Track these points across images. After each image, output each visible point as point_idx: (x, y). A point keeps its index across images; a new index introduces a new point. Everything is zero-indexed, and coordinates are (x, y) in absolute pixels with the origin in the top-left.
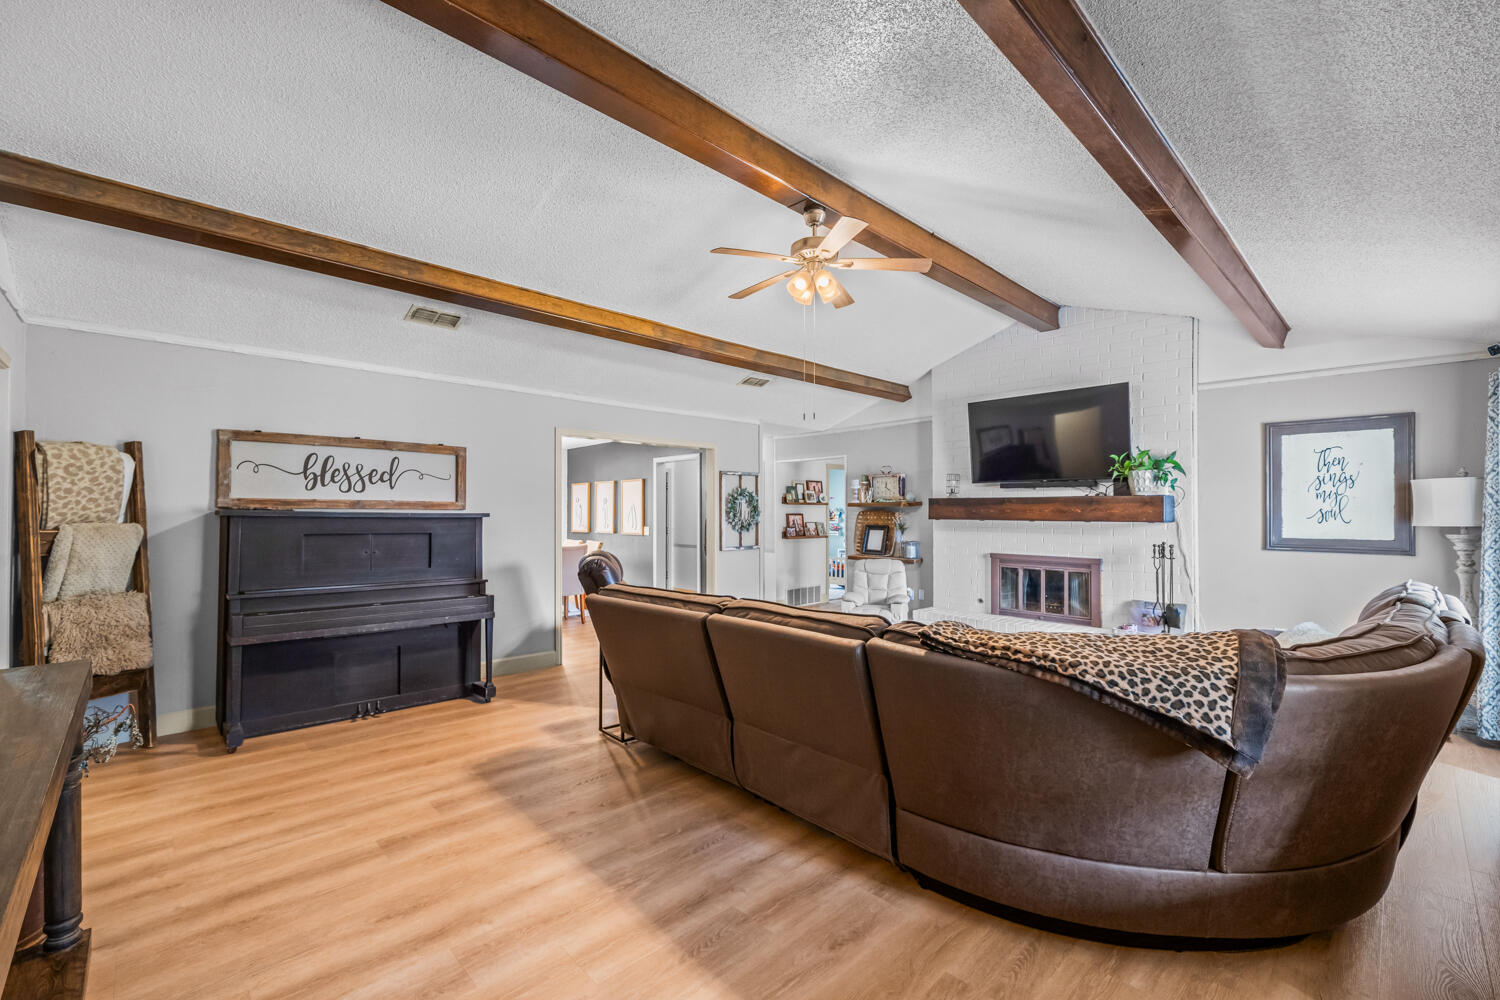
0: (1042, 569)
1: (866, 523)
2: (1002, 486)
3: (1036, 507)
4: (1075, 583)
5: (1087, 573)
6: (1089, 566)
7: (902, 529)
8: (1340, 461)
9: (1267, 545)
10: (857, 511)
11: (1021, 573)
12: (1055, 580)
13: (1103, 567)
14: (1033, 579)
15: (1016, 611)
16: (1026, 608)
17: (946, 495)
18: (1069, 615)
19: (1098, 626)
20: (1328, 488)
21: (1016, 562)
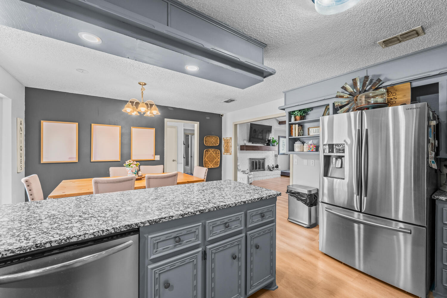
0: (258, 161)
8: (284, 142)
15: (254, 170)
16: (255, 169)
17: (244, 145)
18: (261, 169)
19: (265, 170)
20: (283, 146)
21: (254, 160)
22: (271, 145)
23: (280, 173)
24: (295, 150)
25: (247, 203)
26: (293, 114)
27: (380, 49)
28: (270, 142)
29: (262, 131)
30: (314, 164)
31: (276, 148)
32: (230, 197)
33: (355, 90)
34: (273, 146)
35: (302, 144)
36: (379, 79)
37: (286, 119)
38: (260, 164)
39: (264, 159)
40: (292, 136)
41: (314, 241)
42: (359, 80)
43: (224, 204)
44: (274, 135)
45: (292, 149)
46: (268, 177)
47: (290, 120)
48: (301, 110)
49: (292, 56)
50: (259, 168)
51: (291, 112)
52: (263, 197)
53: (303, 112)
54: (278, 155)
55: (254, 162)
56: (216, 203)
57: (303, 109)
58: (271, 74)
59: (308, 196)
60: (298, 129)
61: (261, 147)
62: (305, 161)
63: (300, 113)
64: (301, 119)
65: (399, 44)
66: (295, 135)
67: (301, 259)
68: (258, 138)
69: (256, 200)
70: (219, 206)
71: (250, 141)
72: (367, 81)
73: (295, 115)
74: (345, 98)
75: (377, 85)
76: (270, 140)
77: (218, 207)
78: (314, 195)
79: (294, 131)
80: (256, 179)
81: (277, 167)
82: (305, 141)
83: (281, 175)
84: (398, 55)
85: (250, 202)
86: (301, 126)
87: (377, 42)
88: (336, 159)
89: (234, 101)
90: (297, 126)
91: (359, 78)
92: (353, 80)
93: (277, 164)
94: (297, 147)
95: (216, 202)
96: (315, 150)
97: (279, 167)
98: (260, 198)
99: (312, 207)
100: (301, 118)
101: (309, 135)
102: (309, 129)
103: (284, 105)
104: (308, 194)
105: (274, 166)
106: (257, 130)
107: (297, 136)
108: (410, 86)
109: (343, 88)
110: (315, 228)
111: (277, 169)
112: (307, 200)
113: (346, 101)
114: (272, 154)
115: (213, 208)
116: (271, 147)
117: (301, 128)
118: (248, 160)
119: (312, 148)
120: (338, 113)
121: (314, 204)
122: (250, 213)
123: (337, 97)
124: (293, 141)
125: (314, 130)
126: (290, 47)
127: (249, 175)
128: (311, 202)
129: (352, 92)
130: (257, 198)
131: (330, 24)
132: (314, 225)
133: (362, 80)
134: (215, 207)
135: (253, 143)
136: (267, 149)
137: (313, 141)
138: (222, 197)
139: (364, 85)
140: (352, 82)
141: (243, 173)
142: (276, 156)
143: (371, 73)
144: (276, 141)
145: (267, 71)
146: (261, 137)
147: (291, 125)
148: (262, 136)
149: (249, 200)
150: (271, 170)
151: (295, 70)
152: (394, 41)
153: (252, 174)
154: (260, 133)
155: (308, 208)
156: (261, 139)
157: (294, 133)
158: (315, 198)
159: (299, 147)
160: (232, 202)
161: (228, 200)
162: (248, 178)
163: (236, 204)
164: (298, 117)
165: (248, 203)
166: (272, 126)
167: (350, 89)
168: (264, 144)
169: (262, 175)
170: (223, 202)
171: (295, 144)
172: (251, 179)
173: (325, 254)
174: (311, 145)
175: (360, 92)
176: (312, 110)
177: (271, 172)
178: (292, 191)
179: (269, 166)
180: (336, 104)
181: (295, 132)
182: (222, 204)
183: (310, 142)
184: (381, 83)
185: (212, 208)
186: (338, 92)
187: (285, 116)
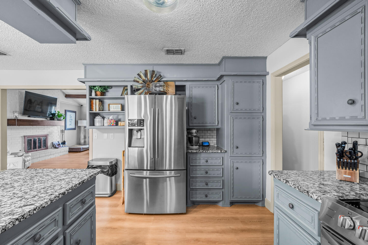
0: (37, 138)
9: (65, 129)
12: (40, 140)
14: (35, 141)
15: (31, 150)
16: (33, 149)
17: (13, 118)
18: (42, 148)
19: (48, 149)
20: (70, 121)
21: (31, 137)
22: (55, 119)
23: (68, 150)
24: (95, 124)
25: (66, 193)
26: (93, 89)
27: (163, 53)
28: (55, 116)
29: (42, 102)
30: (113, 136)
31: (62, 123)
32: (35, 193)
33: (146, 79)
34: (58, 120)
35: (103, 119)
36: (160, 75)
37: (87, 92)
38: (41, 143)
39: (46, 136)
40: (92, 111)
41: (118, 206)
42: (149, 72)
43: (32, 207)
44: (59, 108)
45: (92, 124)
46: (52, 157)
47: (91, 95)
48: (101, 86)
49: (104, 30)
50: (40, 147)
51: (91, 86)
52: (84, 179)
53: (104, 89)
54: (65, 131)
55: (31, 140)
56: (15, 212)
57: (104, 86)
58: (85, 39)
59: (110, 167)
60: (99, 104)
61: (42, 121)
62: (106, 135)
63: (101, 89)
64: (101, 95)
65: (173, 55)
66: (96, 109)
67: (112, 228)
68: (35, 111)
69: (78, 185)
70: (24, 215)
71: (24, 114)
72: (154, 74)
73: (95, 90)
74: (140, 83)
75: (159, 79)
76: (55, 114)
77: (22, 216)
78: (115, 164)
79: (94, 105)
80: (36, 161)
81: (64, 143)
82: (105, 116)
83: (69, 152)
84: (170, 62)
85: (70, 191)
86: (101, 102)
87: (164, 49)
88: (137, 131)
89: (5, 55)
90: (98, 101)
91: (149, 70)
92: (145, 70)
93: (63, 140)
94: (98, 122)
95: (12, 211)
96: (115, 124)
97: (66, 143)
98: (82, 182)
99: (113, 177)
100: (102, 93)
101: (109, 110)
102: (109, 105)
103: (84, 78)
104: (110, 165)
105: (60, 143)
106: (33, 101)
107: (97, 111)
108: (174, 84)
109: (138, 75)
110: (116, 194)
111: (64, 145)
112: (109, 171)
113: (141, 86)
114: (57, 130)
115: (11, 223)
116: (56, 122)
117: (101, 103)
118: (21, 138)
119: (113, 123)
120: (135, 94)
121: (115, 173)
122: (70, 205)
123: (134, 81)
124: (93, 116)
125: (114, 106)
126: (105, 20)
127: (25, 158)
128: (113, 172)
129: (144, 80)
130: (78, 183)
131: (143, 18)
132: (114, 192)
133: (151, 73)
134: (17, 219)
135: (29, 116)
136: (51, 124)
137: (113, 116)
138: (20, 199)
139: (152, 77)
140: (145, 72)
141: (15, 157)
142: (62, 131)
143: (156, 69)
144: (62, 115)
145: (82, 32)
146: (40, 110)
147: (91, 99)
148: (41, 108)
149: (68, 190)
150: (56, 148)
151: (102, 45)
152: (171, 52)
153: (29, 156)
154: (39, 105)
155: (110, 178)
156: (40, 112)
157: (94, 108)
158: (115, 168)
159: (100, 122)
160: (46, 201)
161: (35, 199)
162: (24, 162)
163: (52, 201)
164: (98, 93)
165: (68, 193)
166: (57, 99)
167: (144, 77)
168: (46, 118)
169: (44, 155)
170: (27, 205)
171: (95, 119)
172: (28, 163)
173: (130, 214)
174: (112, 120)
175: (149, 81)
176: (112, 88)
177: (57, 149)
178: (93, 165)
179: (54, 143)
180: (134, 87)
181: (96, 107)
182: (27, 209)
183: (111, 117)
184: (161, 78)
185: (9, 223)
186: (135, 77)
187: (85, 89)
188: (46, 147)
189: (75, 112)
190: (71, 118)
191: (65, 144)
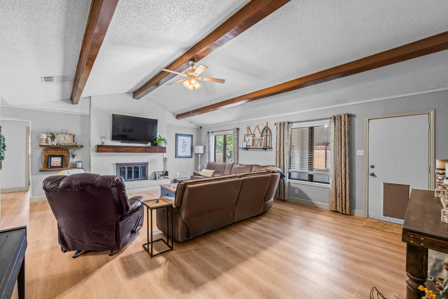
0: (133, 166)
1: (48, 154)
2: (121, 142)
3: (137, 149)
4: (142, 169)
5: (145, 166)
6: (145, 164)
7: (73, 156)
8: (185, 142)
9: (176, 157)
10: (43, 148)
11: (126, 168)
12: (136, 168)
13: (149, 164)
14: (130, 169)
16: (127, 179)
18: (140, 178)
19: (148, 179)
20: (184, 146)
21: (125, 165)
38: (138, 171)
50: (136, 177)
55: (124, 168)
81: (166, 174)
93: (165, 170)
111: (167, 177)
118: (112, 166)
177: (156, 181)
188: (145, 177)
189: (192, 136)
190: (185, 143)
191: (168, 175)
